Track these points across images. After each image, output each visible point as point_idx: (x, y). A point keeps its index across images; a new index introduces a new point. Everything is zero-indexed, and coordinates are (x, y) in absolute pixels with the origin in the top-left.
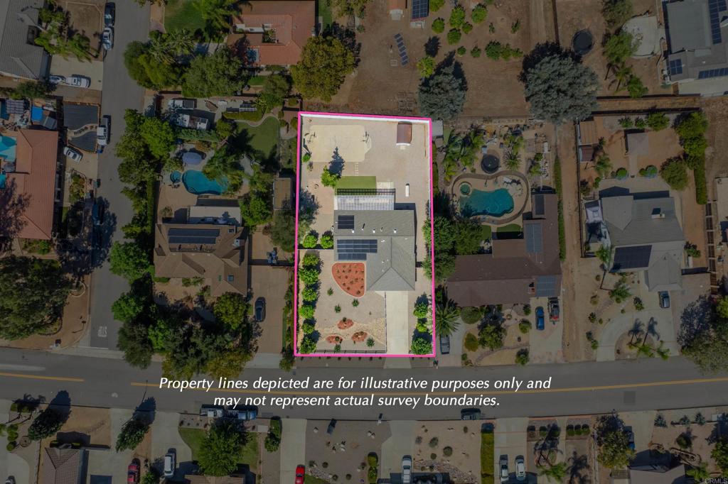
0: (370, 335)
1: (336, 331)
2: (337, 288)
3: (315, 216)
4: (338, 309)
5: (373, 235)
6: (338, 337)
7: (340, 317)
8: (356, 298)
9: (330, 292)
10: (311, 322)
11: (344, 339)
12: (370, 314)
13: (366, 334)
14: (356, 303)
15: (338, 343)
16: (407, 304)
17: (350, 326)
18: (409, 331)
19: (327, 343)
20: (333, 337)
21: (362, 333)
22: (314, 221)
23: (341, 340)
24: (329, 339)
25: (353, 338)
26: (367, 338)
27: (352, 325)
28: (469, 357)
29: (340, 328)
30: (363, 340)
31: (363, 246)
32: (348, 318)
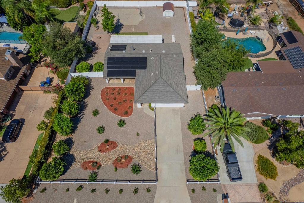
0: (136, 160)
1: (95, 155)
2: (104, 109)
4: (101, 130)
6: (97, 163)
7: (102, 138)
8: (123, 118)
9: (96, 113)
10: (69, 143)
11: (103, 165)
12: (138, 135)
13: (131, 158)
14: (122, 123)
15: (96, 170)
17: (112, 149)
18: (185, 154)
19: (82, 170)
20: (90, 162)
21: (126, 157)
23: (101, 165)
24: (85, 166)
25: (114, 163)
26: (132, 164)
27: (115, 147)
28: (270, 189)
29: (100, 151)
30: (127, 166)
32: (112, 139)
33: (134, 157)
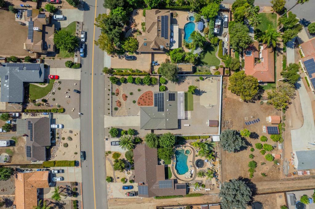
0: (119, 108)
1: (121, 93)
2: (141, 93)
3: (175, 83)
4: (131, 94)
5: (166, 109)
6: (118, 94)
7: (128, 94)
8: (137, 102)
9: (139, 90)
10: (125, 81)
11: (118, 97)
12: (129, 109)
13: (120, 107)
14: (134, 102)
15: (116, 94)
16: (134, 126)
17: (124, 99)
18: (122, 127)
19: (116, 89)
20: (118, 91)
21: (120, 105)
22: (172, 82)
23: (117, 96)
24: (117, 90)
25: (118, 101)
26: (118, 107)
27: (124, 100)
28: (109, 155)
29: (123, 95)
30: (117, 105)
31: (161, 105)
32: (128, 99)
33: (120, 108)
